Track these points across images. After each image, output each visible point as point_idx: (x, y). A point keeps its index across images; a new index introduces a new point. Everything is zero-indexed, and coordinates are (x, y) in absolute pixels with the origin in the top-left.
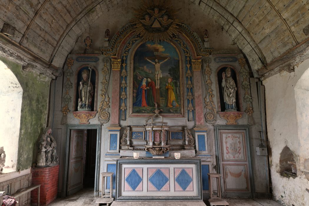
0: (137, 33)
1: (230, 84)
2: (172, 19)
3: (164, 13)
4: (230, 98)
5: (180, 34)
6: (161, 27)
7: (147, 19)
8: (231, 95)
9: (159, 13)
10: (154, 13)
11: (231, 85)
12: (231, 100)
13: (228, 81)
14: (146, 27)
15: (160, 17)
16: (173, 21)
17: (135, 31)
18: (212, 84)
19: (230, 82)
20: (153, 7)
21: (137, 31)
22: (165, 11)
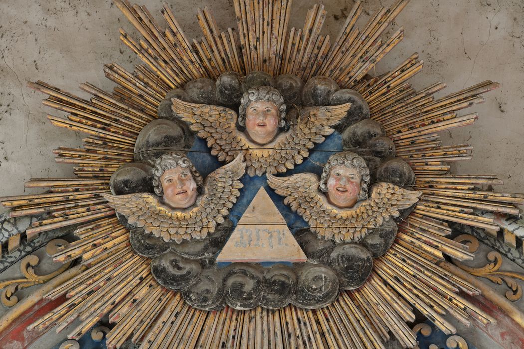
0: (77, 322)
2: (410, 185)
3: (329, 131)
5: (482, 317)
6: (303, 257)
7: (169, 193)
9: (281, 130)
10: (242, 129)
14: (165, 263)
15: (298, 169)
16: (413, 196)
17: (63, 299)
20: (226, 79)
21: (75, 296)
22: (341, 111)
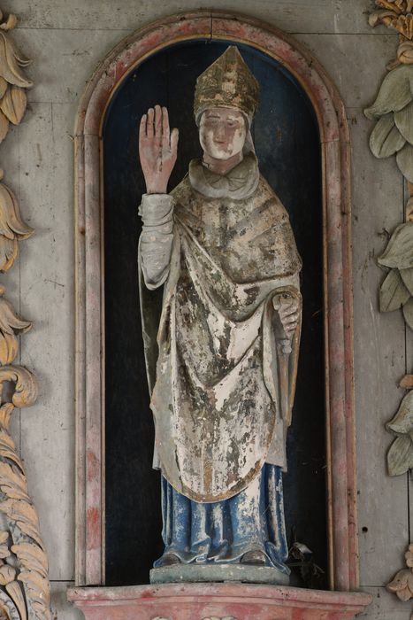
1: (221, 253)
4: (214, 417)
8: (223, 391)
11: (234, 263)
12: (225, 447)
13: (212, 218)
18: (35, 245)
19: (227, 233)
